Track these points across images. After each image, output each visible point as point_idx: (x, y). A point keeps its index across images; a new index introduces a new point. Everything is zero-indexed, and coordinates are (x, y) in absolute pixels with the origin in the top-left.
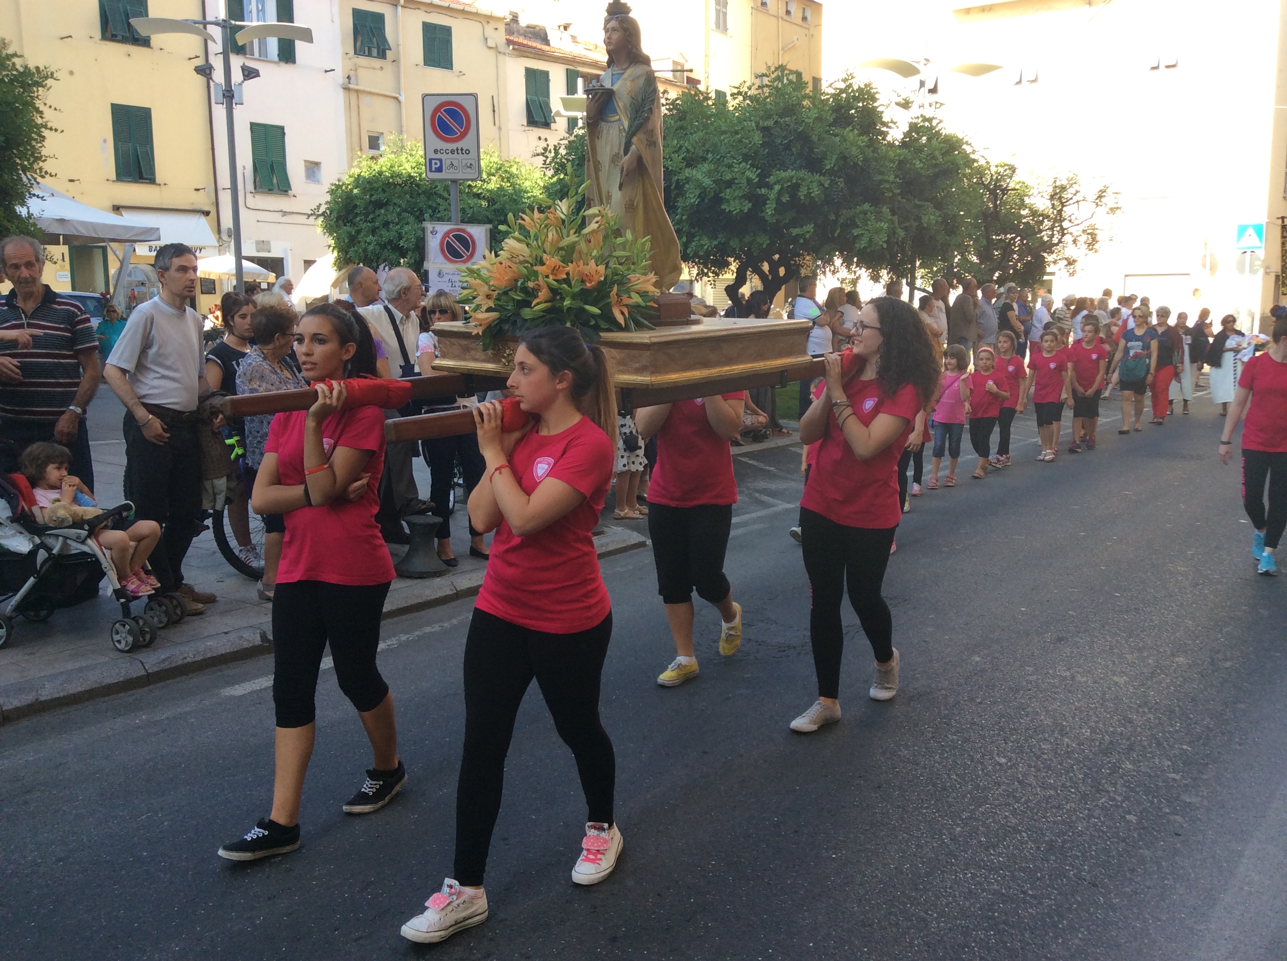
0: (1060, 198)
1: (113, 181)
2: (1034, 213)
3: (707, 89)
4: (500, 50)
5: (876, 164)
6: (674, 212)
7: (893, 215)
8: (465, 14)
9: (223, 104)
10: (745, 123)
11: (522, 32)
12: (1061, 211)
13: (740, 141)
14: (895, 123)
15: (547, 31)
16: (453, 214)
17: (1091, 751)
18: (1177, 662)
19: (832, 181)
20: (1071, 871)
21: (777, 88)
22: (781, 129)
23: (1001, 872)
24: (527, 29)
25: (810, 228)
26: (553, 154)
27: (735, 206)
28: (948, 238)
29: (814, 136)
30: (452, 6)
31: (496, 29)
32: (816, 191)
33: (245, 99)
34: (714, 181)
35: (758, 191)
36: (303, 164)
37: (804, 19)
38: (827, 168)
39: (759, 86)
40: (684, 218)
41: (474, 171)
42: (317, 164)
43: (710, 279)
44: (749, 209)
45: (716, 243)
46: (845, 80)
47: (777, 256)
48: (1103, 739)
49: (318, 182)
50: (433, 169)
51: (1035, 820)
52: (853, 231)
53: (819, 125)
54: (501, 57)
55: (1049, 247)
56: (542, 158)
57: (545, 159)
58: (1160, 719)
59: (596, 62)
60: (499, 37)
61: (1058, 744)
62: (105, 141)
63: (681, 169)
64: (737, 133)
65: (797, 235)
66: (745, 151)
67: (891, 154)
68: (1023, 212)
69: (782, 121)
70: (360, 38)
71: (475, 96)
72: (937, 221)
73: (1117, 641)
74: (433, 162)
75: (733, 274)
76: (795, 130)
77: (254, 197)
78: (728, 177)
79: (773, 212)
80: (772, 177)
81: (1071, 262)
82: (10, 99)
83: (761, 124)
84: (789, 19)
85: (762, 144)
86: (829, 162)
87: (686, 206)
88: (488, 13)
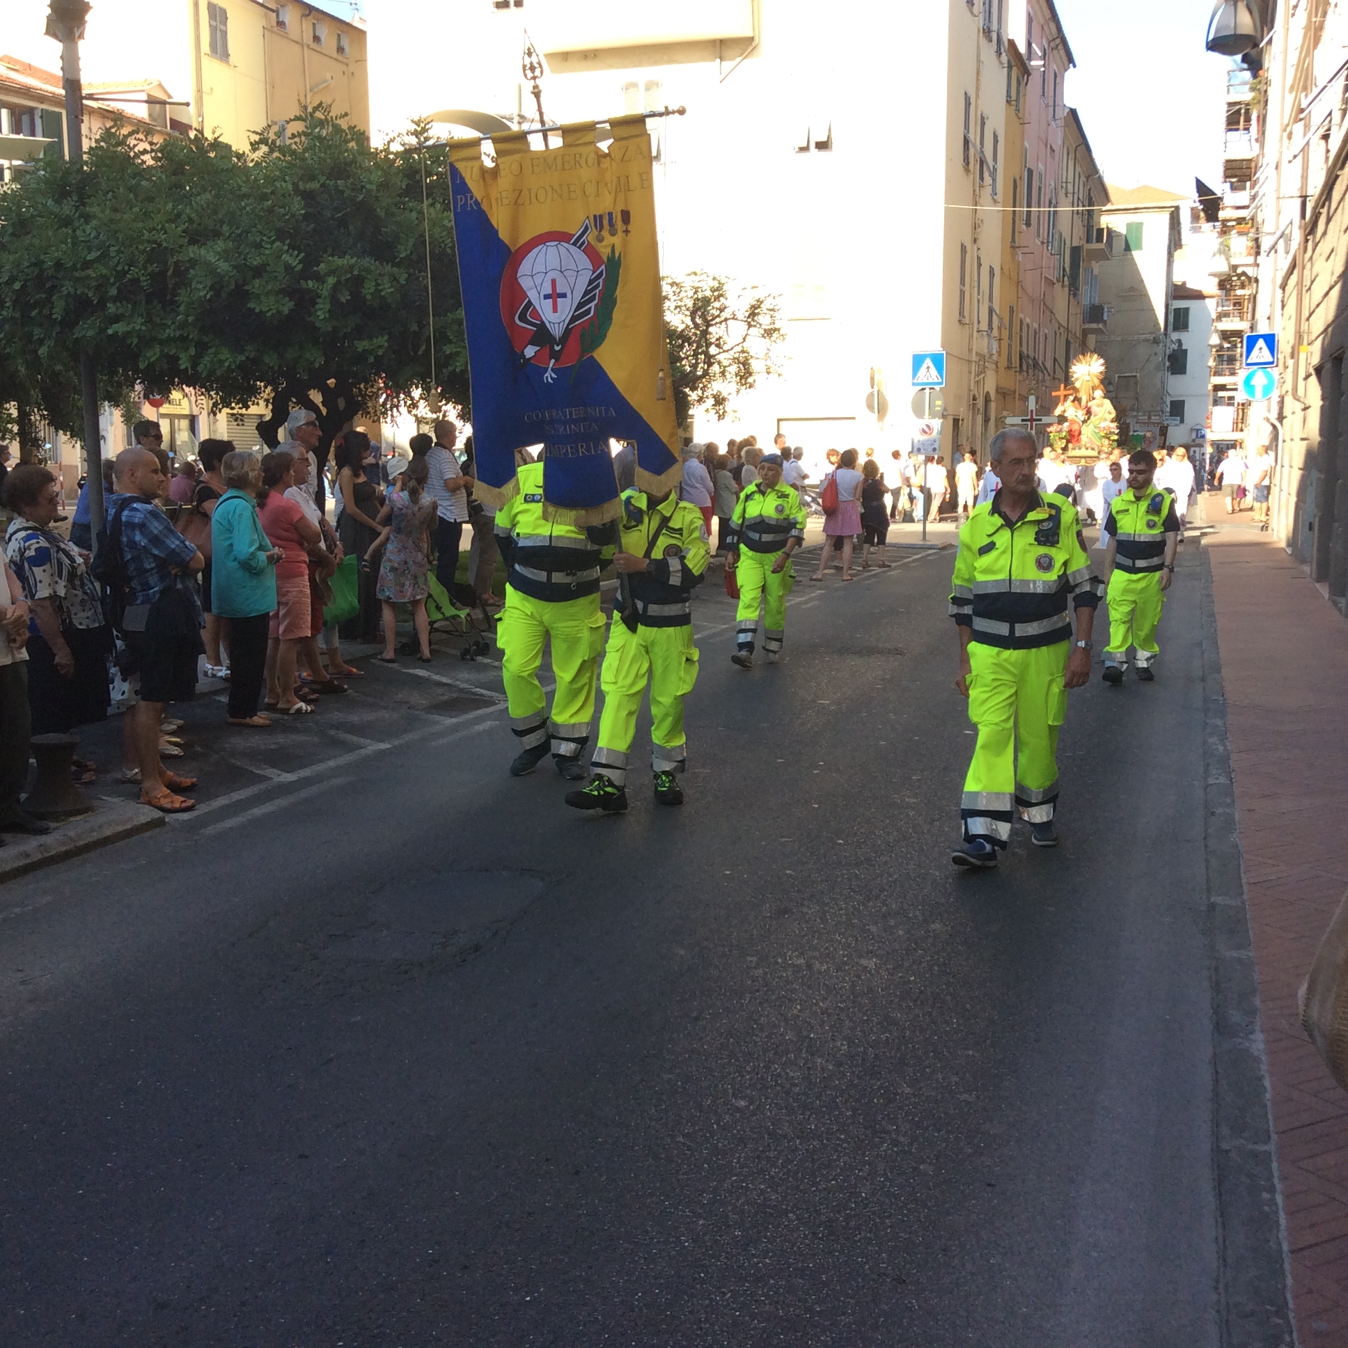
0: (704, 314)
2: (672, 334)
3: (214, 133)
6: (173, 310)
10: (277, 184)
12: (705, 333)
13: (271, 210)
17: (853, 1073)
18: (934, 931)
19: (410, 275)
20: (867, 1262)
21: (319, 138)
22: (331, 196)
23: (772, 1282)
25: (383, 340)
27: (269, 304)
29: (378, 210)
32: (388, 289)
34: (235, 267)
35: (303, 284)
37: (340, 49)
38: (402, 256)
39: (293, 134)
40: (191, 319)
43: (235, 412)
44: (290, 311)
45: (244, 358)
46: (416, 134)
47: (331, 382)
48: (865, 1053)
51: (801, 1191)
52: (445, 348)
53: (385, 195)
55: (692, 380)
58: (930, 1014)
61: (809, 1069)
63: (181, 246)
64: (264, 197)
65: (364, 352)
66: (279, 225)
69: (333, 183)
73: (854, 906)
75: (267, 406)
76: (352, 200)
78: (256, 262)
79: (327, 316)
80: (322, 265)
81: (719, 401)
83: (301, 186)
84: (319, 49)
85: (304, 216)
86: (403, 248)
87: (193, 303)
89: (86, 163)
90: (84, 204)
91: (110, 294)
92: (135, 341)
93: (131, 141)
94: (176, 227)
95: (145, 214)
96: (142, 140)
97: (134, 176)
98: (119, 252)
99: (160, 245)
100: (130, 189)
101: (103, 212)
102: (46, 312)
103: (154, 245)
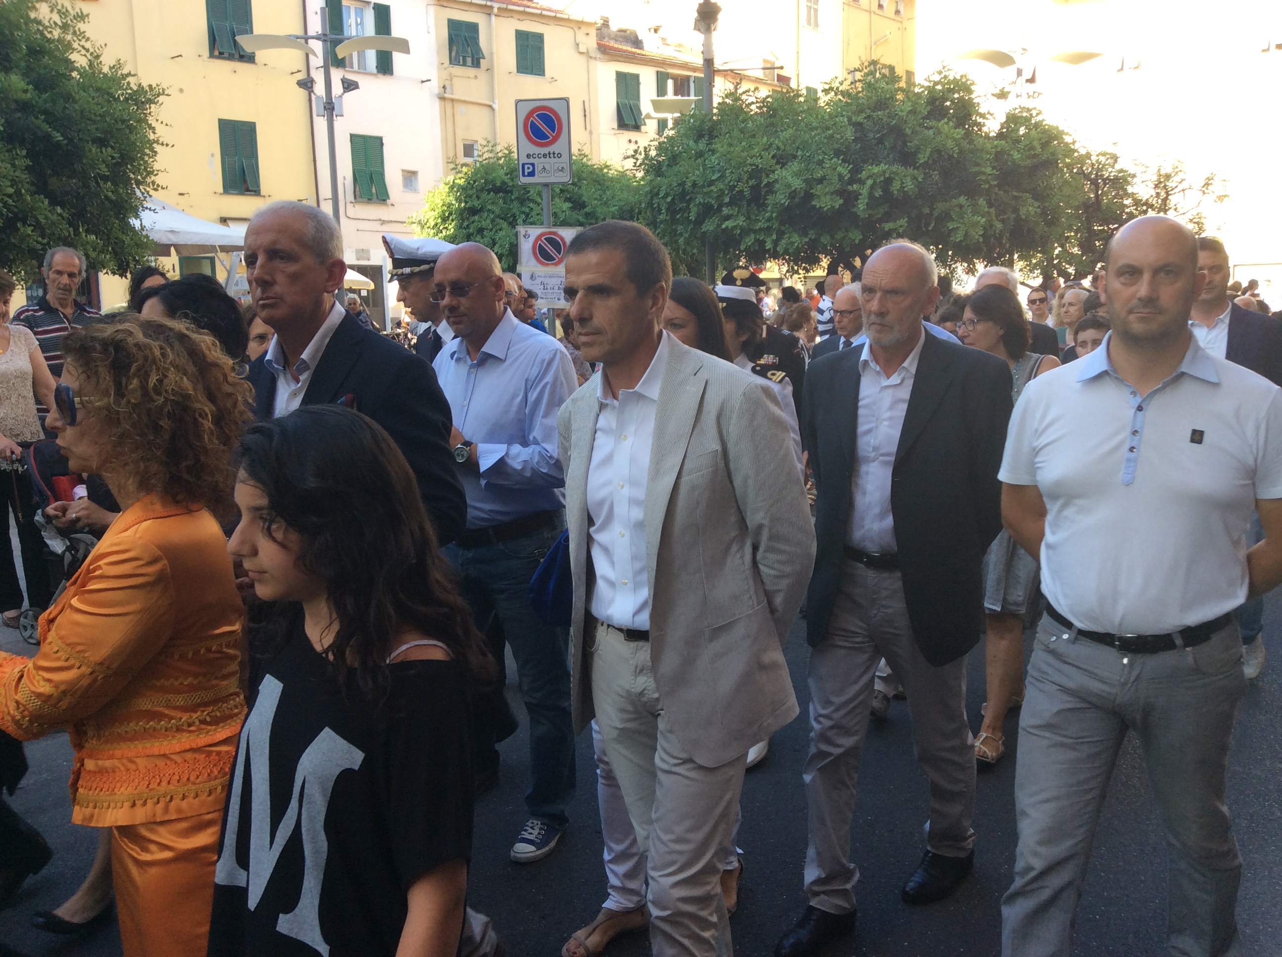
0: (1165, 186)
1: (221, 194)
2: (1137, 203)
3: (798, 86)
4: (592, 54)
5: (972, 155)
6: (764, 210)
7: (990, 205)
8: (557, 20)
9: (324, 116)
10: (837, 119)
11: (612, 36)
12: (1165, 200)
13: (832, 136)
14: (992, 115)
15: (639, 34)
16: (545, 218)
19: (925, 174)
21: (870, 83)
22: (874, 123)
24: (618, 33)
25: (903, 222)
26: (643, 156)
27: (826, 201)
28: (1046, 229)
29: (907, 130)
30: (544, 13)
31: (588, 34)
32: (909, 185)
33: (345, 113)
34: (804, 180)
35: (850, 187)
36: (400, 173)
37: (897, 12)
38: (921, 161)
39: (852, 83)
40: (774, 215)
41: (565, 174)
42: (414, 173)
43: (801, 276)
44: (841, 205)
45: (807, 240)
46: (940, 73)
49: (415, 191)
50: (526, 174)
52: (948, 224)
53: (913, 118)
54: (592, 62)
56: (632, 161)
57: (635, 161)
59: (686, 64)
60: (590, 42)
62: (213, 155)
64: (828, 129)
65: (891, 231)
66: (836, 146)
67: (988, 145)
68: (1128, 202)
69: (876, 113)
70: (455, 48)
71: (566, 100)
72: (1035, 212)
74: (526, 166)
76: (888, 124)
77: (354, 206)
78: (819, 174)
79: (865, 207)
80: (864, 172)
82: (126, 117)
83: (854, 119)
84: (880, 13)
85: (854, 140)
86: (922, 156)
87: (777, 204)
88: (580, 19)
89: (715, 115)
90: (711, 144)
91: (725, 201)
92: (739, 232)
93: (744, 97)
95: (749, 146)
96: (750, 96)
97: (743, 122)
98: (732, 172)
99: (757, 166)
100: (740, 130)
101: (722, 147)
102: (686, 215)
103: (754, 167)
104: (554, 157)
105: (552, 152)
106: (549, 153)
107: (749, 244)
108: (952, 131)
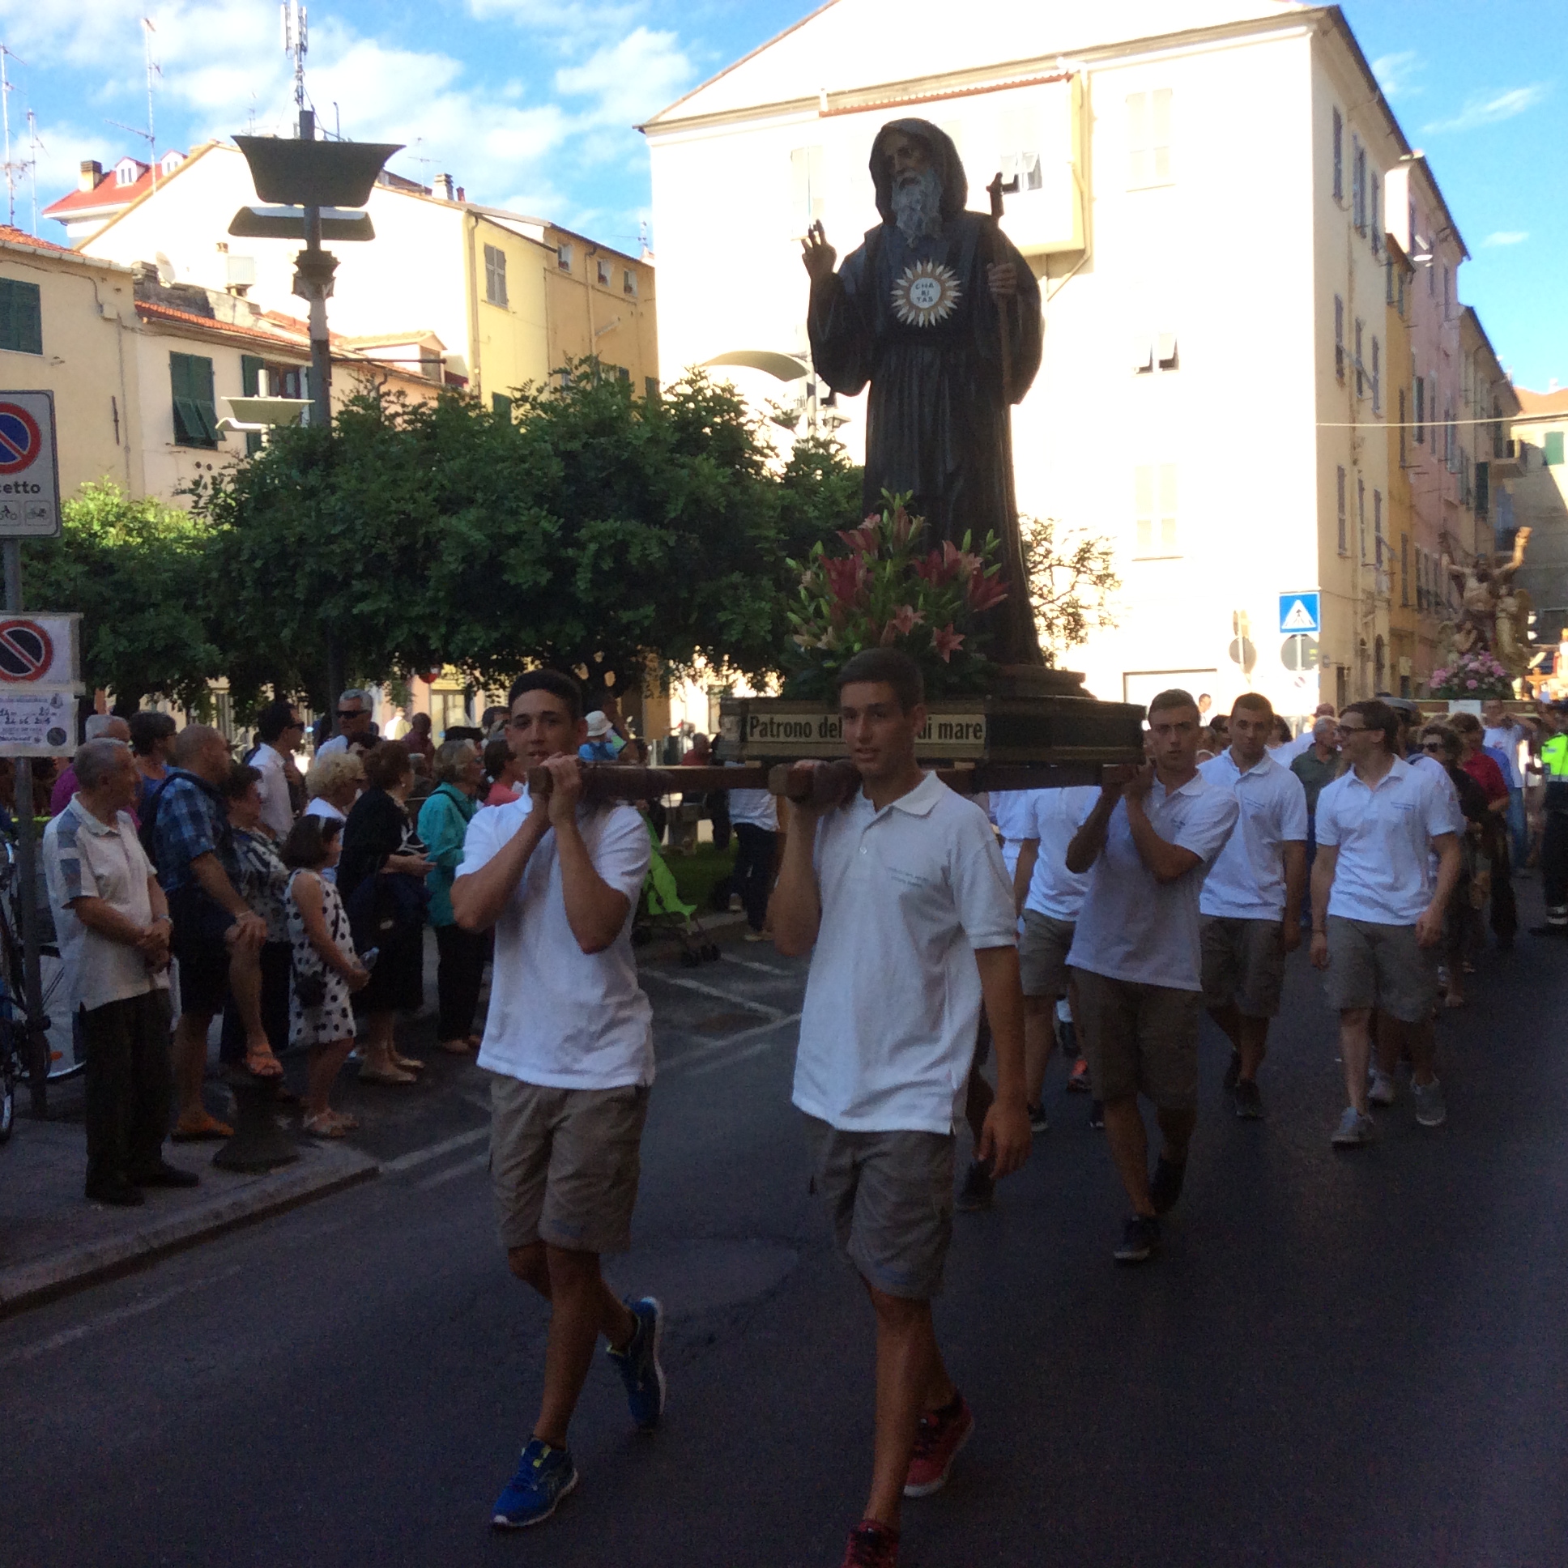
3: (479, 391)
4: (128, 323)
5: (746, 511)
6: (423, 586)
8: (62, 264)
10: (535, 444)
11: (162, 296)
13: (528, 473)
14: (772, 449)
15: (208, 294)
16: (9, 596)
19: (680, 537)
21: (584, 392)
24: (173, 292)
25: (649, 610)
26: (210, 492)
27: (525, 576)
29: (647, 467)
30: (40, 251)
31: (118, 290)
32: (655, 553)
34: (490, 537)
35: (563, 552)
37: (628, 289)
38: (671, 516)
39: (556, 390)
40: (441, 594)
41: (48, 521)
44: (549, 581)
45: (495, 635)
46: (690, 382)
47: (600, 655)
52: (718, 615)
53: (655, 450)
54: (127, 336)
56: (189, 499)
59: (293, 347)
60: (126, 303)
63: (431, 516)
64: (523, 460)
65: (630, 623)
66: (538, 488)
67: (770, 496)
69: (595, 441)
71: (49, 395)
76: (618, 458)
78: (511, 529)
79: (589, 586)
80: (583, 531)
83: (562, 448)
84: (603, 289)
85: (565, 479)
86: (673, 507)
87: (442, 577)
88: (106, 266)
89: (335, 430)
90: (329, 475)
91: (356, 570)
92: (383, 620)
93: (384, 404)
94: (426, 496)
95: (394, 482)
96: (393, 402)
97: (381, 442)
98: (365, 524)
99: (409, 515)
100: (380, 456)
102: (289, 591)
103: (403, 516)
104: (26, 492)
105: (21, 483)
106: (17, 485)
107: (401, 640)
108: (715, 471)
